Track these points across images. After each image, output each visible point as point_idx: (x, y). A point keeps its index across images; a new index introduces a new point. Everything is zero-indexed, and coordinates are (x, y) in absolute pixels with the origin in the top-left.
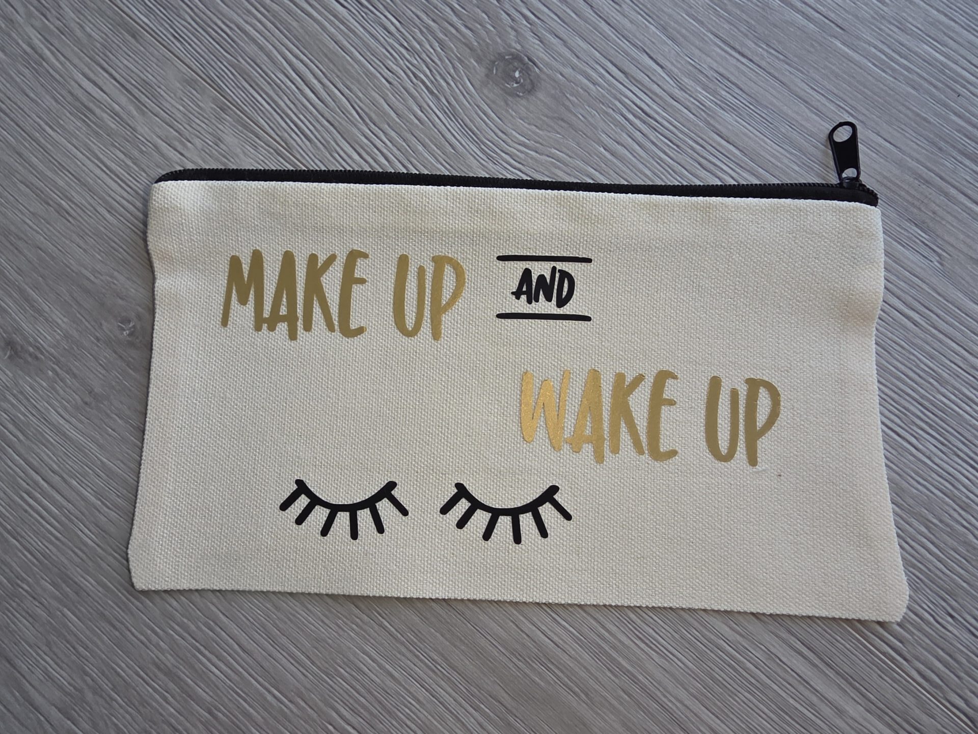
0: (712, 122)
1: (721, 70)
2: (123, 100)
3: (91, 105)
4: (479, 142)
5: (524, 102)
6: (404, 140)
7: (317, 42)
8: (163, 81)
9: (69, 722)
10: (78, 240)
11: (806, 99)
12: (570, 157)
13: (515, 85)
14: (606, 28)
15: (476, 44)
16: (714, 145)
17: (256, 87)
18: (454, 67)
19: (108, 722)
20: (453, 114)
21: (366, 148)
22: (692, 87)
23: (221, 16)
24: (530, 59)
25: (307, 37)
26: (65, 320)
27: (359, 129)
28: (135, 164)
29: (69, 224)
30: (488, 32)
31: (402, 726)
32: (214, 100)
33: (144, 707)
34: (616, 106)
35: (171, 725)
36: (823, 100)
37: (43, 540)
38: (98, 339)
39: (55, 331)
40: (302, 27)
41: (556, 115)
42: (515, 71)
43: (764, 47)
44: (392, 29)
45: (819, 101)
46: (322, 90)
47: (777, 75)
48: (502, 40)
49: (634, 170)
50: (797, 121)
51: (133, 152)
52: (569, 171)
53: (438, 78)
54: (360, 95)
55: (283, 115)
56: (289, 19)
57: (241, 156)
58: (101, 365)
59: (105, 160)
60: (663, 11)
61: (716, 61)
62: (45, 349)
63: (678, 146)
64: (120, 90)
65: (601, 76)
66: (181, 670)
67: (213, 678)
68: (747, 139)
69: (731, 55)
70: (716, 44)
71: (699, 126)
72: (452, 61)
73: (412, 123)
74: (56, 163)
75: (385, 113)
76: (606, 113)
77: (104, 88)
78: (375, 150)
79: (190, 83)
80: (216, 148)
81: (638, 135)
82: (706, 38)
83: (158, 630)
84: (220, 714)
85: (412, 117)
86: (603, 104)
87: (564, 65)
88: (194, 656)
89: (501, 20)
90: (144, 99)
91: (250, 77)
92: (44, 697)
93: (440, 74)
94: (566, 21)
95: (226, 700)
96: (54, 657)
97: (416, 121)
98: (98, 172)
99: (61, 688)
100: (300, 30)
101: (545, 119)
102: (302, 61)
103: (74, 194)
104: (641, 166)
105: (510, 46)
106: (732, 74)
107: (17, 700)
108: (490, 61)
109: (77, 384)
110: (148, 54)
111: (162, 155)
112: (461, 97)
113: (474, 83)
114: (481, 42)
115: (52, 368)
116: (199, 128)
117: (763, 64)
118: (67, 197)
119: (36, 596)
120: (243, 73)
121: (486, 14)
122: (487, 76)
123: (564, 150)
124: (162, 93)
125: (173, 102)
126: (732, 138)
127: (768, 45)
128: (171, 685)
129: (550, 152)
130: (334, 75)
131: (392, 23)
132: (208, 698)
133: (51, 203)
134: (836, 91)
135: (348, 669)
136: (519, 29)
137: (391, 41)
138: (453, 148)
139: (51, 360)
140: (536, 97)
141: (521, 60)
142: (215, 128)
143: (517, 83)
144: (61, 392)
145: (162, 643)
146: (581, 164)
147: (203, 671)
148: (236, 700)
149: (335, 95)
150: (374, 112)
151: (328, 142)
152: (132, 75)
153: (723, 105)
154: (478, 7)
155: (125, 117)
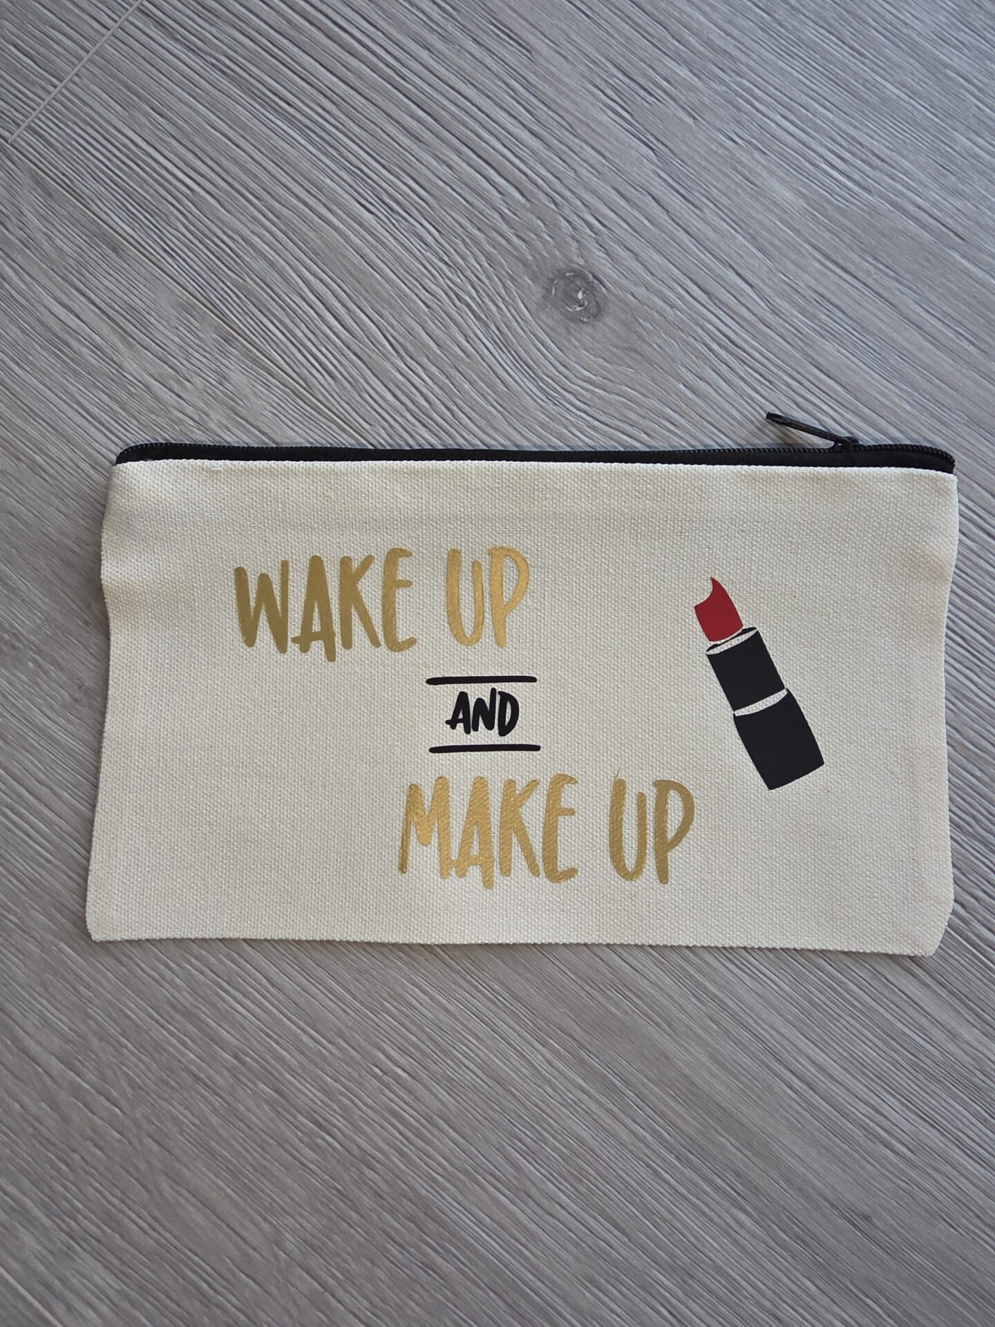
0: (810, 352)
1: (821, 289)
2: (105, 330)
3: (66, 337)
4: (535, 378)
5: (588, 329)
6: (447, 377)
7: (340, 257)
8: (153, 306)
9: (72, 1073)
10: (57, 502)
11: (920, 324)
12: (644, 396)
13: (578, 309)
14: (685, 238)
15: (530, 258)
16: (813, 380)
17: (268, 314)
18: (505, 287)
19: (118, 1072)
20: (504, 344)
21: (402, 387)
22: (786, 309)
23: (220, 225)
24: (595, 277)
25: (327, 251)
26: (46, 600)
27: (393, 364)
28: (123, 409)
29: (45, 483)
30: (544, 243)
31: (459, 1067)
32: (217, 330)
33: (159, 1053)
34: (697, 332)
35: (190, 1073)
36: (940, 325)
37: (32, 864)
38: (86, 623)
39: (35, 614)
40: (321, 237)
41: (626, 345)
42: (577, 292)
43: (871, 260)
44: (430, 240)
45: (934, 326)
46: (347, 316)
47: (885, 294)
48: (563, 254)
49: (719, 411)
50: (909, 351)
51: (119, 394)
52: (643, 414)
53: (487, 300)
54: (394, 323)
55: (300, 346)
56: (305, 229)
57: (252, 397)
58: (91, 653)
59: (86, 404)
60: (753, 218)
61: (815, 279)
62: (23, 636)
63: (770, 382)
64: (101, 318)
65: (681, 298)
66: (200, 1010)
67: (238, 1017)
68: (851, 373)
69: (832, 271)
70: (815, 258)
71: (796, 358)
72: (503, 279)
73: (457, 356)
74: (26, 409)
75: (424, 344)
76: (687, 342)
77: (82, 316)
78: (413, 390)
79: (187, 308)
80: (221, 387)
81: (723, 368)
82: (803, 250)
83: (173, 965)
84: (248, 1059)
85: (456, 349)
86: (682, 331)
87: (636, 284)
88: (217, 994)
89: (560, 228)
90: (130, 328)
91: (258, 299)
92: (40, 1044)
93: (488, 295)
94: (638, 229)
95: (255, 1043)
96: (52, 1000)
97: (462, 354)
98: (78, 419)
99: (60, 1034)
100: (318, 241)
101: (614, 350)
102: (321, 280)
103: (49, 446)
104: (727, 406)
105: (571, 261)
106: (833, 293)
107: (9, 1049)
108: (548, 279)
109: (64, 678)
110: (133, 273)
111: (156, 398)
112: (515, 323)
113: (529, 306)
114: (536, 256)
115: (34, 659)
116: (199, 364)
117: (870, 282)
118: (41, 450)
119: (26, 929)
120: (250, 295)
121: (542, 221)
122: (544, 297)
123: (638, 387)
124: (153, 321)
125: (167, 332)
126: (833, 372)
127: (875, 259)
128: (190, 1027)
129: (621, 390)
130: (361, 298)
131: (430, 233)
132: (234, 1041)
133: (21, 456)
134: (954, 315)
135: (396, 1004)
136: (581, 240)
137: (429, 254)
138: (506, 387)
139: (31, 649)
140: (603, 323)
141: (584, 278)
142: (219, 364)
143: (580, 306)
144: (45, 687)
145: (177, 980)
146: (656, 404)
147: (227, 1011)
148: (266, 1042)
149: (362, 321)
150: (411, 343)
151: (356, 380)
152: (115, 298)
153: (823, 332)
154: (532, 213)
155: (108, 350)
